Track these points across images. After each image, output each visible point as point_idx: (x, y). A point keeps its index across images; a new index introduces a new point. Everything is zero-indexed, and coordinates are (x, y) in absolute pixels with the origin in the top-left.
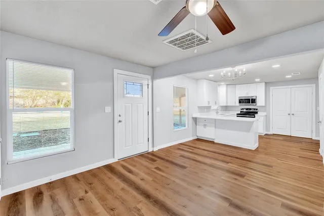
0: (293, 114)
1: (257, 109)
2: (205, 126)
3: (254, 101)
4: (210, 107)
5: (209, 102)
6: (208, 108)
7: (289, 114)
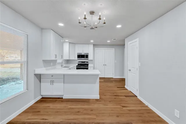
0: (106, 65)
1: (88, 62)
2: (52, 82)
3: (87, 56)
4: (56, 60)
5: (56, 55)
6: (54, 62)
7: (104, 65)
